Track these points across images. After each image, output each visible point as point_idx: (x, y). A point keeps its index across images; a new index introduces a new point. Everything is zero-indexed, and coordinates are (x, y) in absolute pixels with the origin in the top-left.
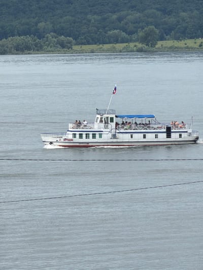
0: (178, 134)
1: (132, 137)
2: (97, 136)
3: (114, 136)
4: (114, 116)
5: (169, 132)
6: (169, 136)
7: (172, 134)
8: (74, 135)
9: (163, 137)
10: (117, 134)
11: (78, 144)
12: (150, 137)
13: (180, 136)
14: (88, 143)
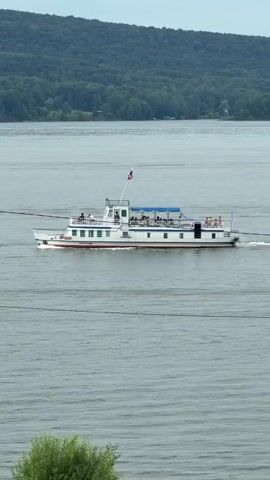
0: (211, 234)
1: (149, 235)
2: (104, 234)
3: (125, 235)
4: (126, 208)
5: (198, 230)
6: (198, 235)
7: (202, 233)
8: (74, 232)
9: (189, 237)
10: (129, 233)
11: (77, 244)
12: (174, 237)
13: (214, 236)
14: (91, 242)
